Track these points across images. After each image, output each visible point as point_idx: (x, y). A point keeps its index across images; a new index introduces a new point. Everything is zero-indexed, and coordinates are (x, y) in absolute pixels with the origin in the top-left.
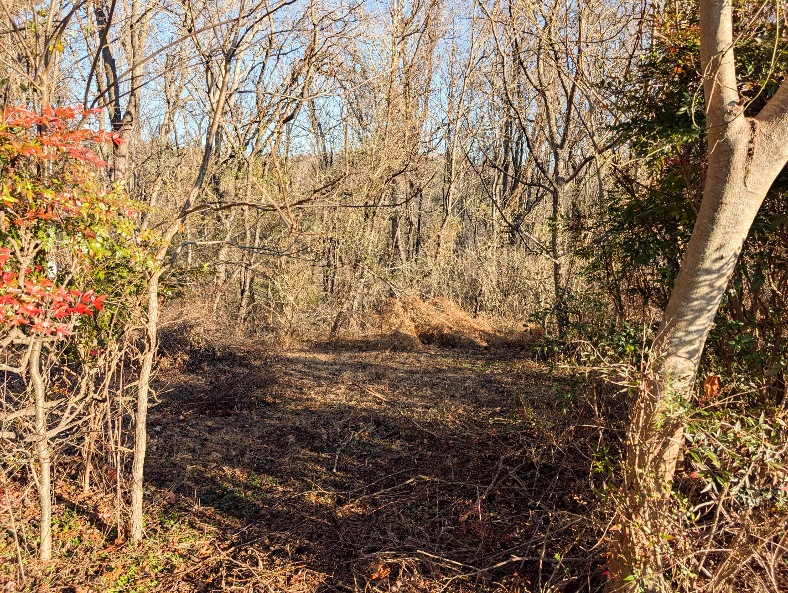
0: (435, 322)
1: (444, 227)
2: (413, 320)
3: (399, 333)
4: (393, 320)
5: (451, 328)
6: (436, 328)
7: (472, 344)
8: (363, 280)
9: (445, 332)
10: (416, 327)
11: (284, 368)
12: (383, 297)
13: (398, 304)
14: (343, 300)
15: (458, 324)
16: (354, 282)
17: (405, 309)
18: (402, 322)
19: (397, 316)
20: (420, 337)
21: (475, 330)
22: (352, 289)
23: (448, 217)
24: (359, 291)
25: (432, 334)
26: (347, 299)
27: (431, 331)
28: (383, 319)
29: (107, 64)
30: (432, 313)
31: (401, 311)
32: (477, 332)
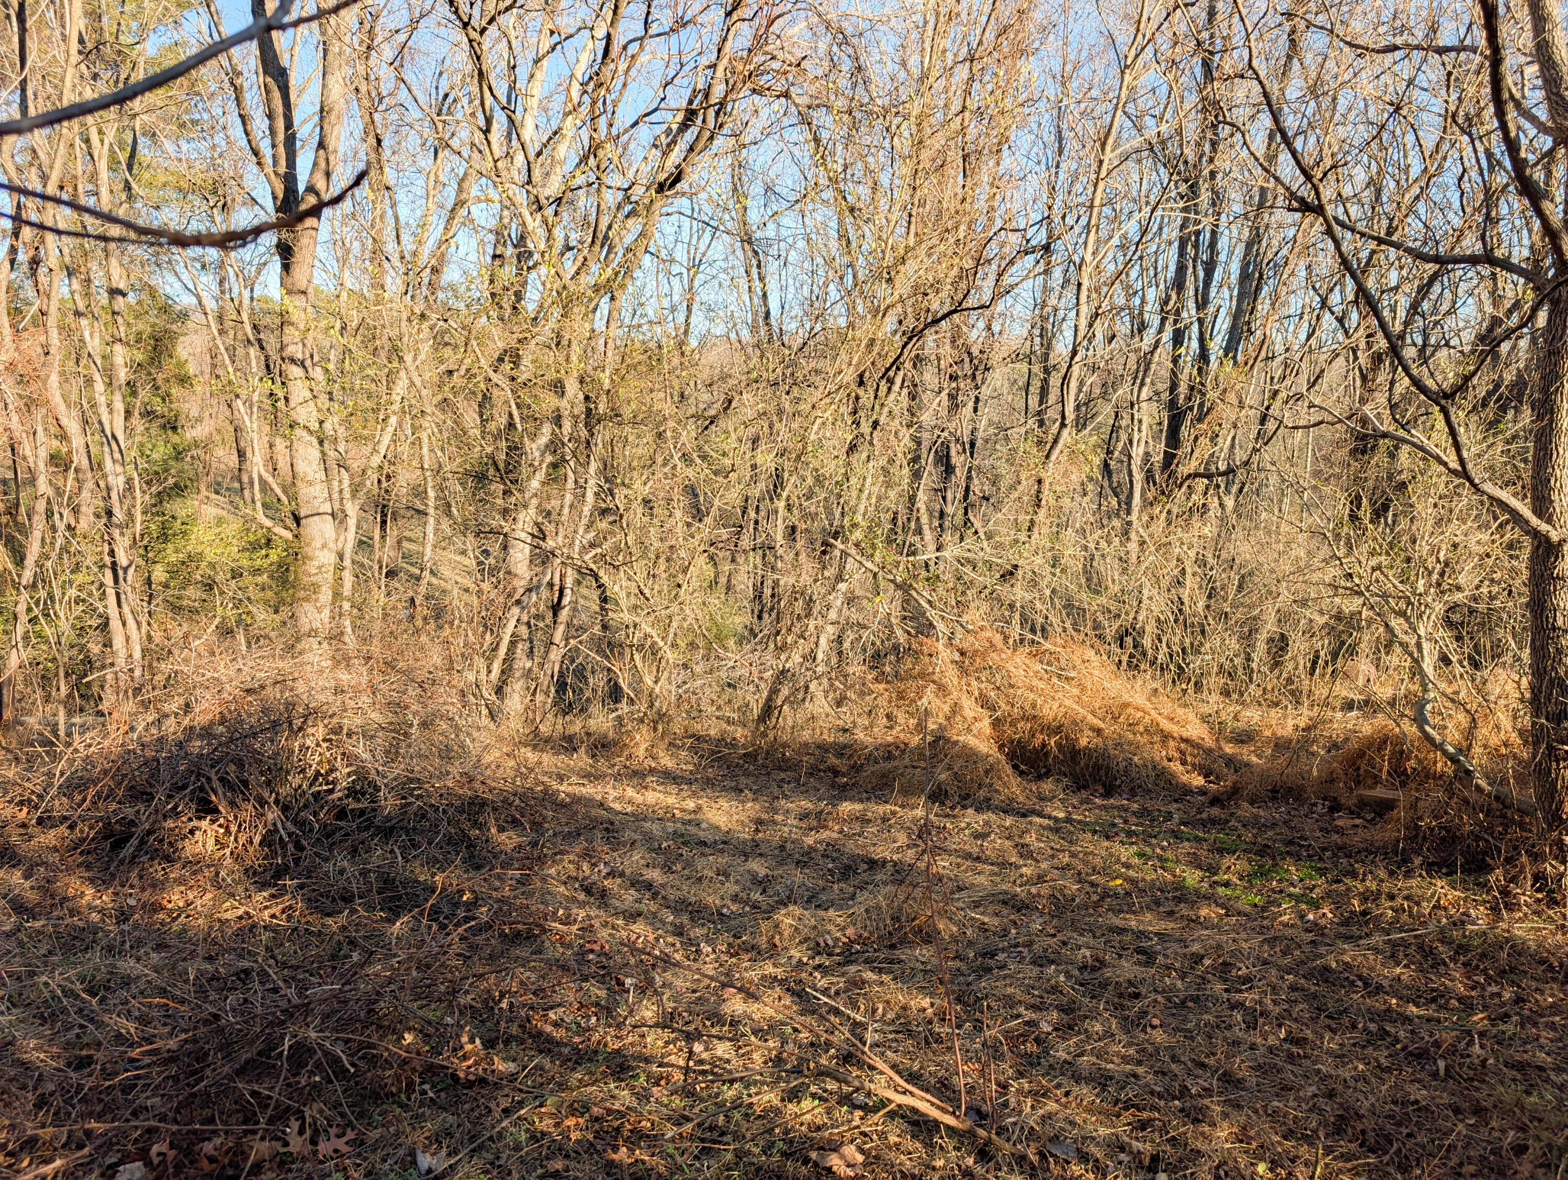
0: (1050, 711)
1: (1053, 457)
2: (984, 702)
3: (948, 741)
4: (929, 698)
5: (1099, 731)
6: (1058, 730)
7: (1165, 781)
8: (842, 586)
9: (1083, 742)
10: (996, 723)
11: (585, 866)
12: (899, 633)
13: (945, 655)
14: (789, 640)
15: (1115, 719)
16: (818, 590)
17: (964, 671)
18: (956, 708)
19: (942, 689)
20: (1011, 756)
21: (1166, 737)
22: (815, 612)
23: (1065, 432)
24: (833, 615)
25: (1044, 745)
26: (802, 636)
27: (1039, 738)
28: (901, 696)
29: (269, 79)
30: (1041, 685)
31: (951, 676)
32: (1172, 744)
